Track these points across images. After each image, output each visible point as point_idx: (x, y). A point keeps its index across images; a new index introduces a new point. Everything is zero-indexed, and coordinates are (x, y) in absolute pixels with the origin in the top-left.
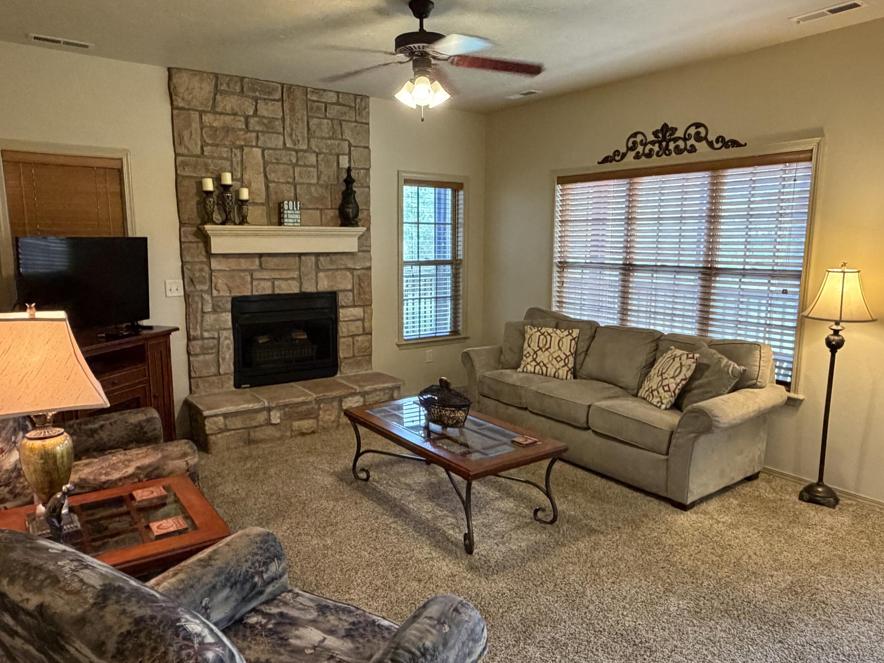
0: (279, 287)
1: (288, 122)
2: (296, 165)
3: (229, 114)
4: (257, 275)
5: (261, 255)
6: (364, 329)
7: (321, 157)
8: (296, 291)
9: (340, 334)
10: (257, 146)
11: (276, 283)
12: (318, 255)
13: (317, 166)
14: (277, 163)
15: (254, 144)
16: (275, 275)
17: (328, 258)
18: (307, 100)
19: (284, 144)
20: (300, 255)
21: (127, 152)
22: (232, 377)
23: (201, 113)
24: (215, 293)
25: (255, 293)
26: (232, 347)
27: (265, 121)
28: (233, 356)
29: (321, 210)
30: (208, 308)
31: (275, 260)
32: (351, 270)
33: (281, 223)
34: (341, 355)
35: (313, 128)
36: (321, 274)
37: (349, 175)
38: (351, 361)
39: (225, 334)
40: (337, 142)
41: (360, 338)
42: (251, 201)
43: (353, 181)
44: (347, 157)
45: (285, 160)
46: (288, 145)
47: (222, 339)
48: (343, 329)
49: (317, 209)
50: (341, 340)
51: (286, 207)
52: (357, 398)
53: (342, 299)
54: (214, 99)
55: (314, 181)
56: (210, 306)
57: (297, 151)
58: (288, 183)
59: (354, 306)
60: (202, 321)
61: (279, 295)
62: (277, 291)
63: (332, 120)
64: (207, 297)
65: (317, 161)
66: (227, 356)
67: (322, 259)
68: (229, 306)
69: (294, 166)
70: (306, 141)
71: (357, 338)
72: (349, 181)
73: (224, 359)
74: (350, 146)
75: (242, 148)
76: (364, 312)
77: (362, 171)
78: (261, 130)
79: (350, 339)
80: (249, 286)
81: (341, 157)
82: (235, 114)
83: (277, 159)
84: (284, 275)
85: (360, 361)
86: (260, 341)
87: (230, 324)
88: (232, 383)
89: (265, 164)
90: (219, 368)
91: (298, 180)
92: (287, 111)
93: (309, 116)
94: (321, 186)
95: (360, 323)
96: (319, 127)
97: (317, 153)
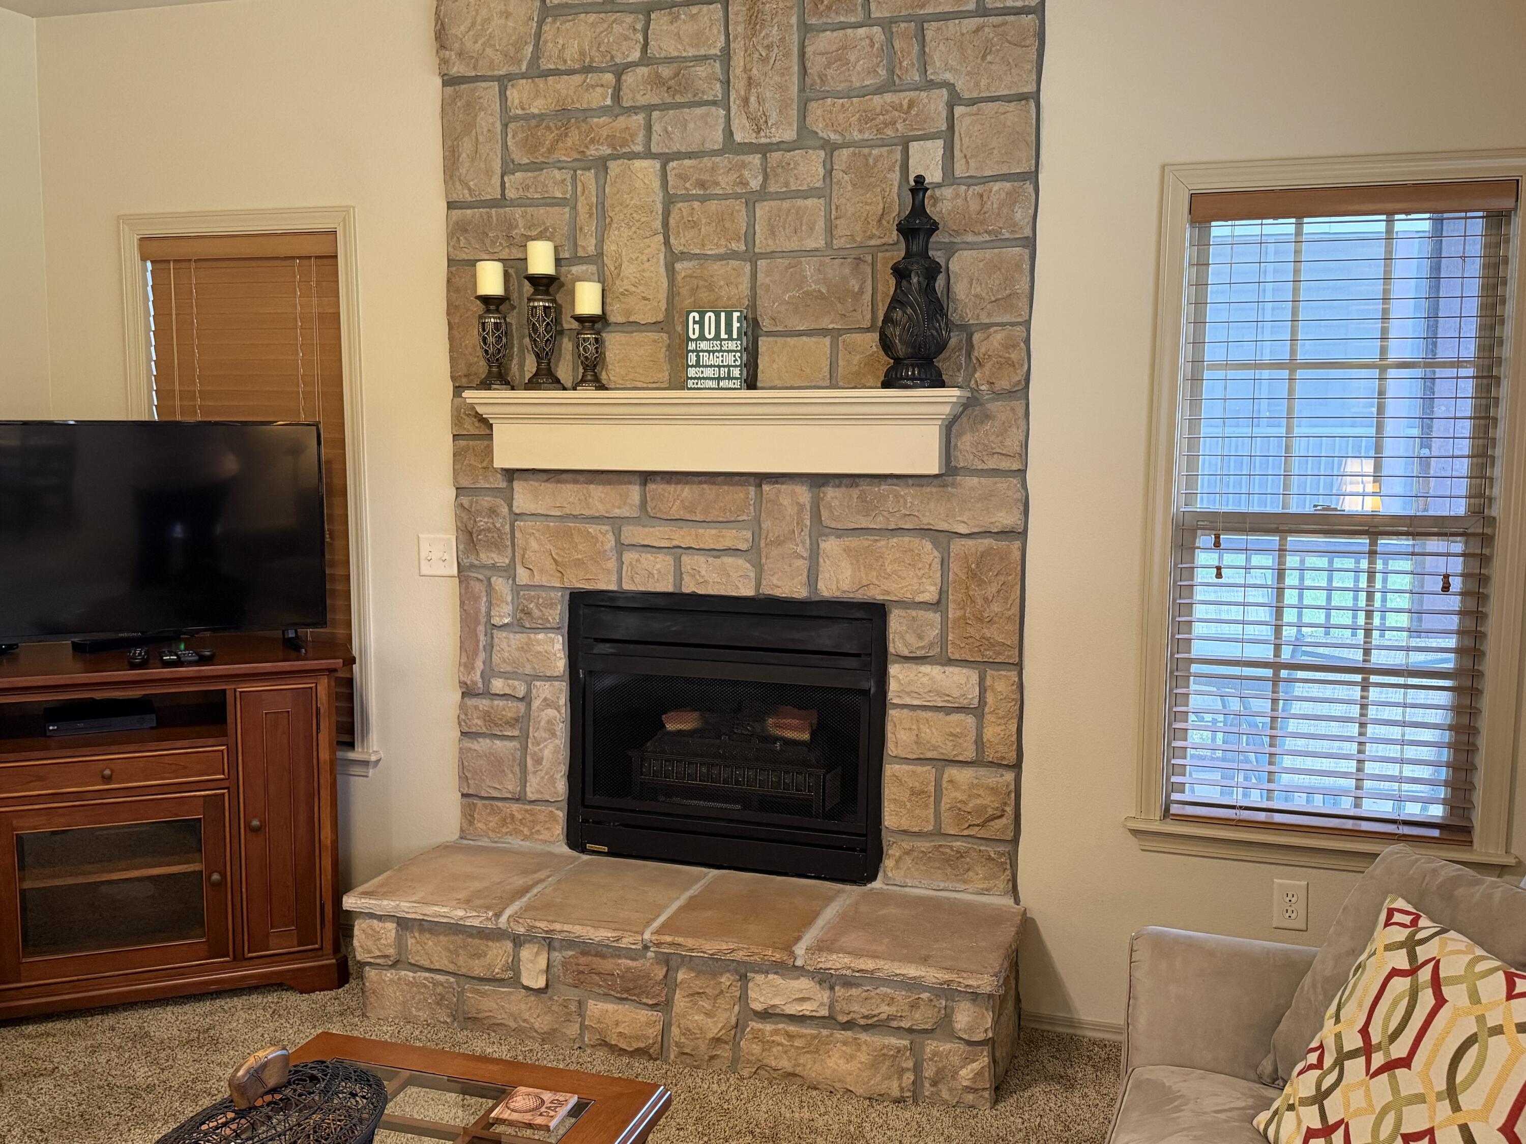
0: (694, 575)
1: (738, 62)
2: (762, 194)
3: (571, 72)
4: (634, 534)
5: (646, 477)
6: (979, 742)
7: (843, 157)
8: (746, 590)
9: (891, 748)
10: (648, 154)
11: (687, 561)
12: (818, 481)
13: (823, 192)
14: (704, 199)
15: (638, 148)
16: (683, 537)
17: (855, 493)
19: (729, 133)
20: (761, 479)
21: (345, 212)
22: (561, 815)
23: (504, 81)
24: (522, 576)
25: (627, 586)
26: (562, 730)
27: (666, 71)
28: (564, 755)
29: (835, 334)
30: (503, 614)
31: (687, 492)
32: (942, 538)
33: (679, 382)
34: (890, 819)
35: (815, 65)
36: (830, 545)
37: (918, 210)
38: (924, 845)
39: (543, 690)
40: (904, 98)
41: (964, 776)
42: (615, 317)
43: (934, 227)
44: (936, 148)
45: (725, 182)
46: (738, 137)
47: (536, 704)
48: (900, 732)
49: (823, 332)
50: (890, 770)
51: (694, 331)
52: (804, 985)
53: (898, 632)
54: (538, 35)
55: (816, 241)
56: (508, 609)
57: (764, 150)
58: (733, 255)
59: (944, 659)
60: (490, 647)
61: (693, 595)
62: (689, 587)
63: (887, 24)
64: (500, 584)
65: (829, 172)
66: (547, 753)
67: (831, 493)
68: (558, 613)
69: (752, 200)
70: (794, 113)
71: (953, 772)
72: (918, 227)
73: (538, 761)
74: (954, 100)
75: (602, 164)
76: (983, 690)
77: (996, 186)
78: (656, 100)
79: (927, 772)
80: (612, 564)
81: (914, 147)
82: (587, 69)
83: (702, 184)
84: (709, 537)
85: (961, 855)
86: (670, 727)
87: (560, 664)
88: (559, 829)
89: (669, 201)
90: (524, 782)
91: (762, 242)
92: (738, 28)
93: (805, 29)
94: (840, 255)
95: (970, 720)
96: (839, 57)
97: (830, 148)
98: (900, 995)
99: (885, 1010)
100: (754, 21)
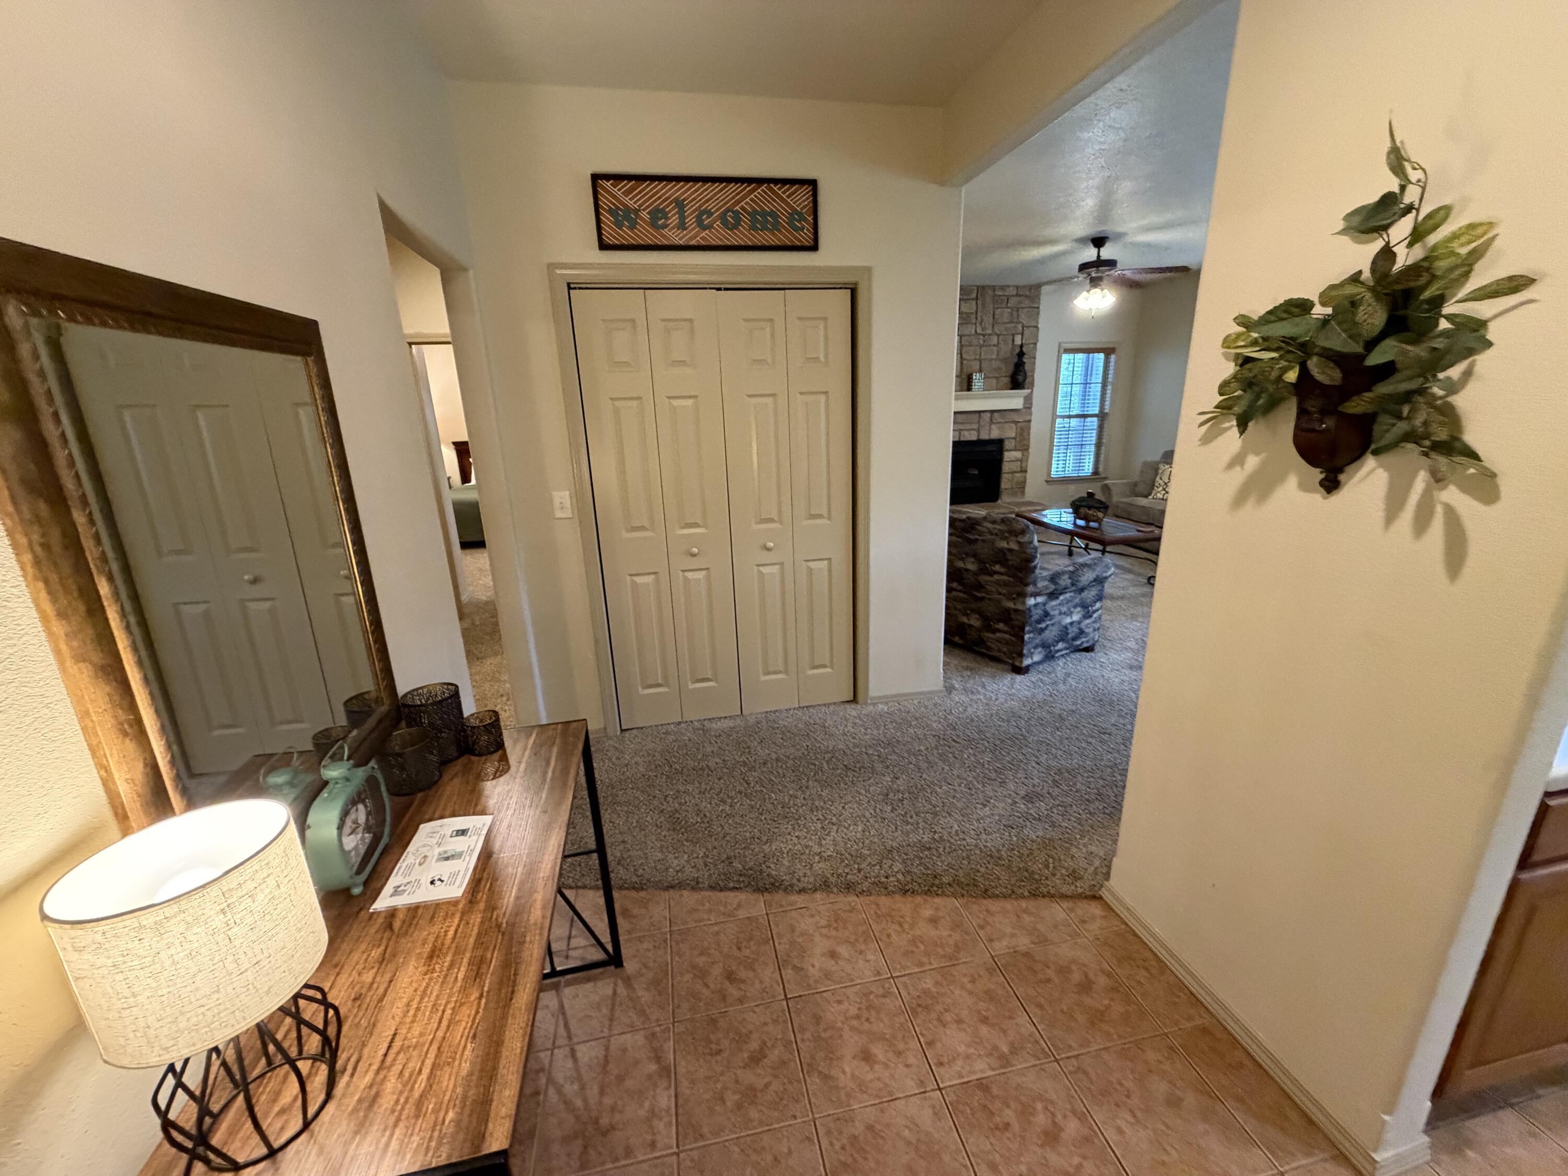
0: (964, 435)
1: (979, 314)
2: (983, 345)
6: (1021, 468)
7: (1001, 337)
8: (975, 438)
9: (1004, 471)
11: (962, 433)
12: (992, 412)
13: (997, 345)
14: (970, 346)
16: (962, 427)
17: (1000, 414)
18: (995, 295)
19: (976, 331)
20: (980, 412)
27: (964, 316)
29: (997, 378)
31: (963, 416)
32: (1016, 422)
33: (969, 390)
34: (1003, 486)
35: (997, 316)
36: (993, 426)
38: (1009, 491)
40: (1014, 325)
41: (1018, 475)
43: (1024, 354)
44: (1020, 336)
45: (975, 342)
46: (978, 332)
48: (1006, 467)
49: (995, 377)
50: (1004, 475)
53: (1008, 444)
55: (994, 357)
57: (984, 335)
58: (975, 359)
59: (1016, 450)
61: (964, 441)
62: (962, 439)
63: (1012, 308)
65: (998, 341)
67: (996, 414)
69: (981, 346)
70: (991, 327)
71: (1016, 474)
72: (1021, 354)
74: (1024, 326)
76: (1021, 455)
77: (1030, 346)
79: (1011, 475)
81: (1016, 336)
83: (970, 343)
84: (968, 427)
85: (1016, 492)
89: (962, 346)
91: (983, 357)
92: (979, 306)
93: (995, 308)
94: (999, 360)
95: (1019, 463)
96: (1001, 315)
97: (998, 335)
100: (984, 306)
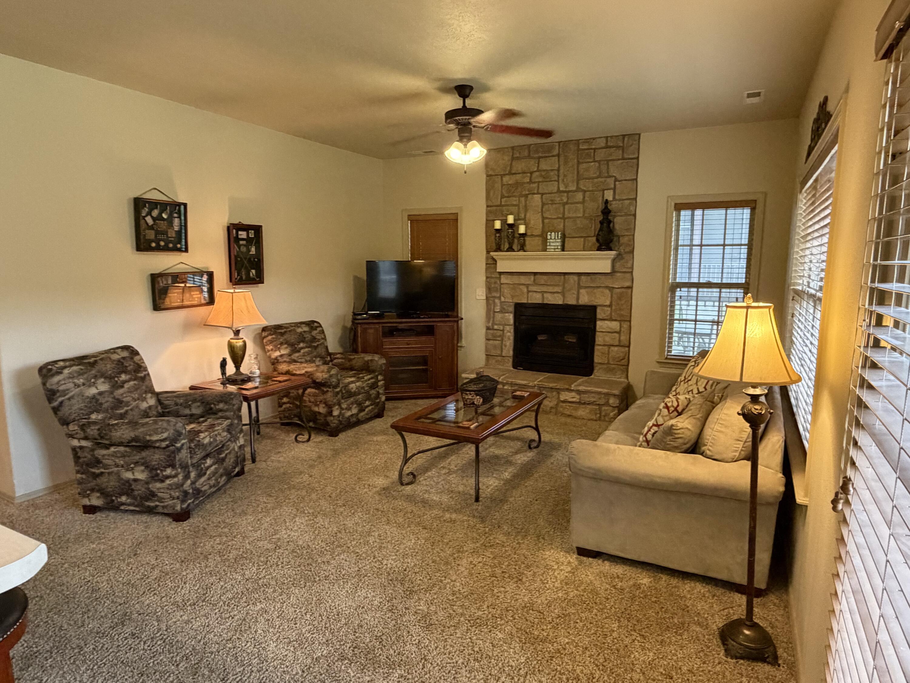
0: (547, 298)
1: (561, 171)
2: (567, 203)
3: (519, 173)
4: (531, 288)
5: (535, 274)
6: (620, 341)
7: (587, 194)
8: (560, 302)
9: (597, 342)
10: (538, 193)
11: (545, 295)
12: (579, 274)
13: (583, 202)
14: (552, 204)
15: (536, 192)
16: (544, 289)
17: (589, 278)
18: (579, 150)
19: (559, 188)
20: (565, 274)
21: (461, 208)
22: (511, 360)
23: (502, 176)
24: (503, 299)
25: (530, 302)
26: (512, 338)
27: (543, 173)
28: (512, 345)
29: (585, 238)
30: (498, 309)
31: (545, 277)
32: (611, 289)
33: (545, 250)
34: (596, 359)
35: (581, 172)
36: (582, 291)
37: (606, 207)
38: (605, 366)
39: (508, 328)
40: (603, 180)
41: (616, 349)
42: (529, 234)
43: (610, 211)
44: (611, 192)
45: (558, 200)
46: (561, 189)
47: (505, 332)
48: (599, 339)
49: (581, 237)
50: (596, 348)
51: (549, 237)
52: (573, 394)
53: (600, 313)
54: (511, 164)
55: (581, 215)
56: (498, 307)
57: (568, 192)
58: (559, 218)
59: (611, 320)
60: (494, 317)
61: (547, 304)
62: (545, 302)
63: (599, 162)
64: (497, 301)
65: (584, 197)
66: (508, 344)
67: (583, 277)
68: (512, 309)
69: (564, 204)
70: (575, 184)
71: (612, 348)
72: (606, 211)
73: (506, 346)
74: (616, 180)
75: (526, 196)
76: (621, 327)
77: (626, 201)
78: (541, 180)
79: (606, 348)
80: (526, 296)
81: (606, 192)
82: (524, 173)
83: (552, 201)
84: (551, 289)
85: (614, 369)
86: (540, 338)
87: (512, 321)
88: (510, 364)
89: (543, 204)
90: (502, 351)
91: (567, 215)
92: (562, 163)
93: (579, 163)
94: (586, 218)
95: (617, 335)
96: (587, 170)
97: (585, 192)
98: (597, 396)
99: (593, 400)
100: (566, 163)
